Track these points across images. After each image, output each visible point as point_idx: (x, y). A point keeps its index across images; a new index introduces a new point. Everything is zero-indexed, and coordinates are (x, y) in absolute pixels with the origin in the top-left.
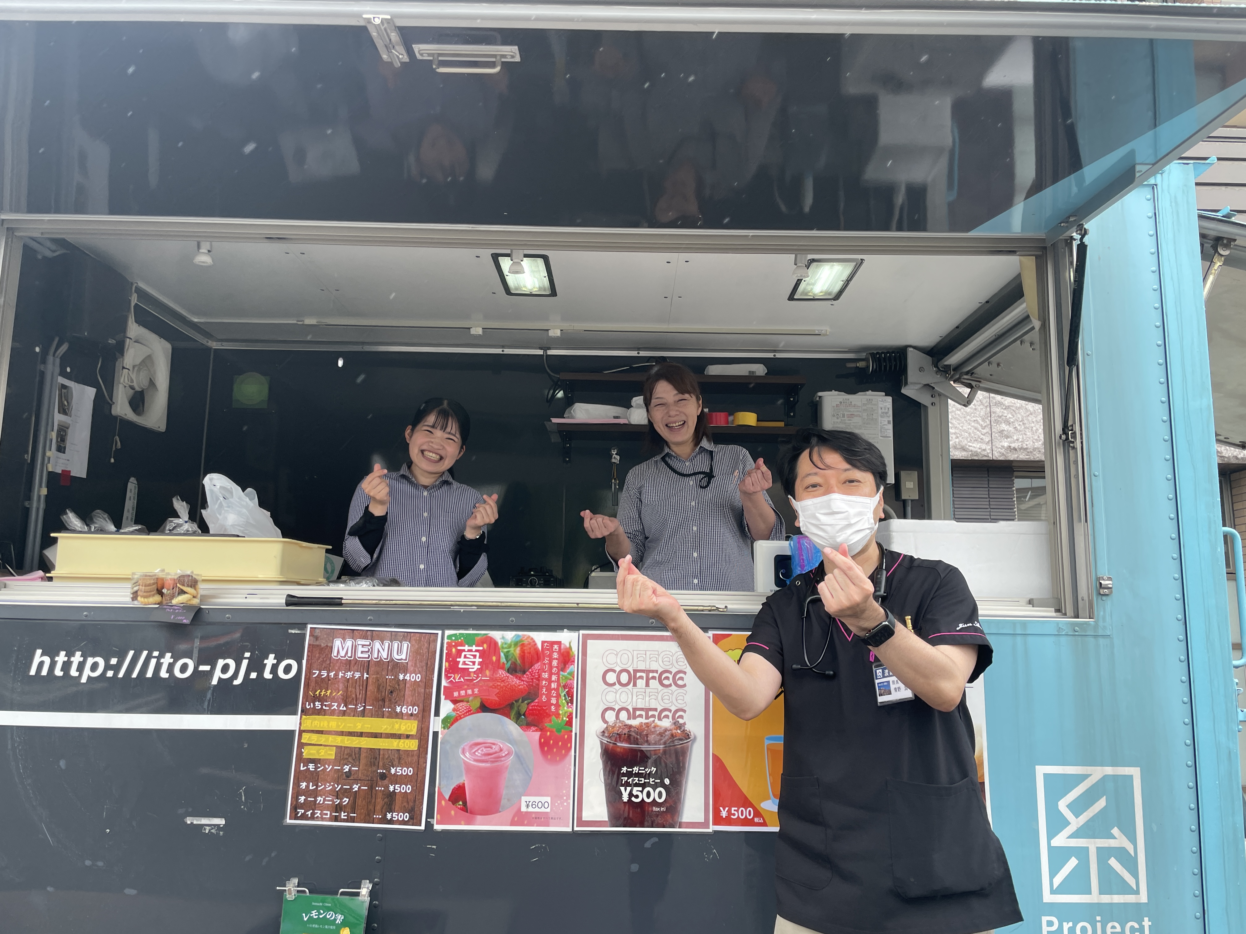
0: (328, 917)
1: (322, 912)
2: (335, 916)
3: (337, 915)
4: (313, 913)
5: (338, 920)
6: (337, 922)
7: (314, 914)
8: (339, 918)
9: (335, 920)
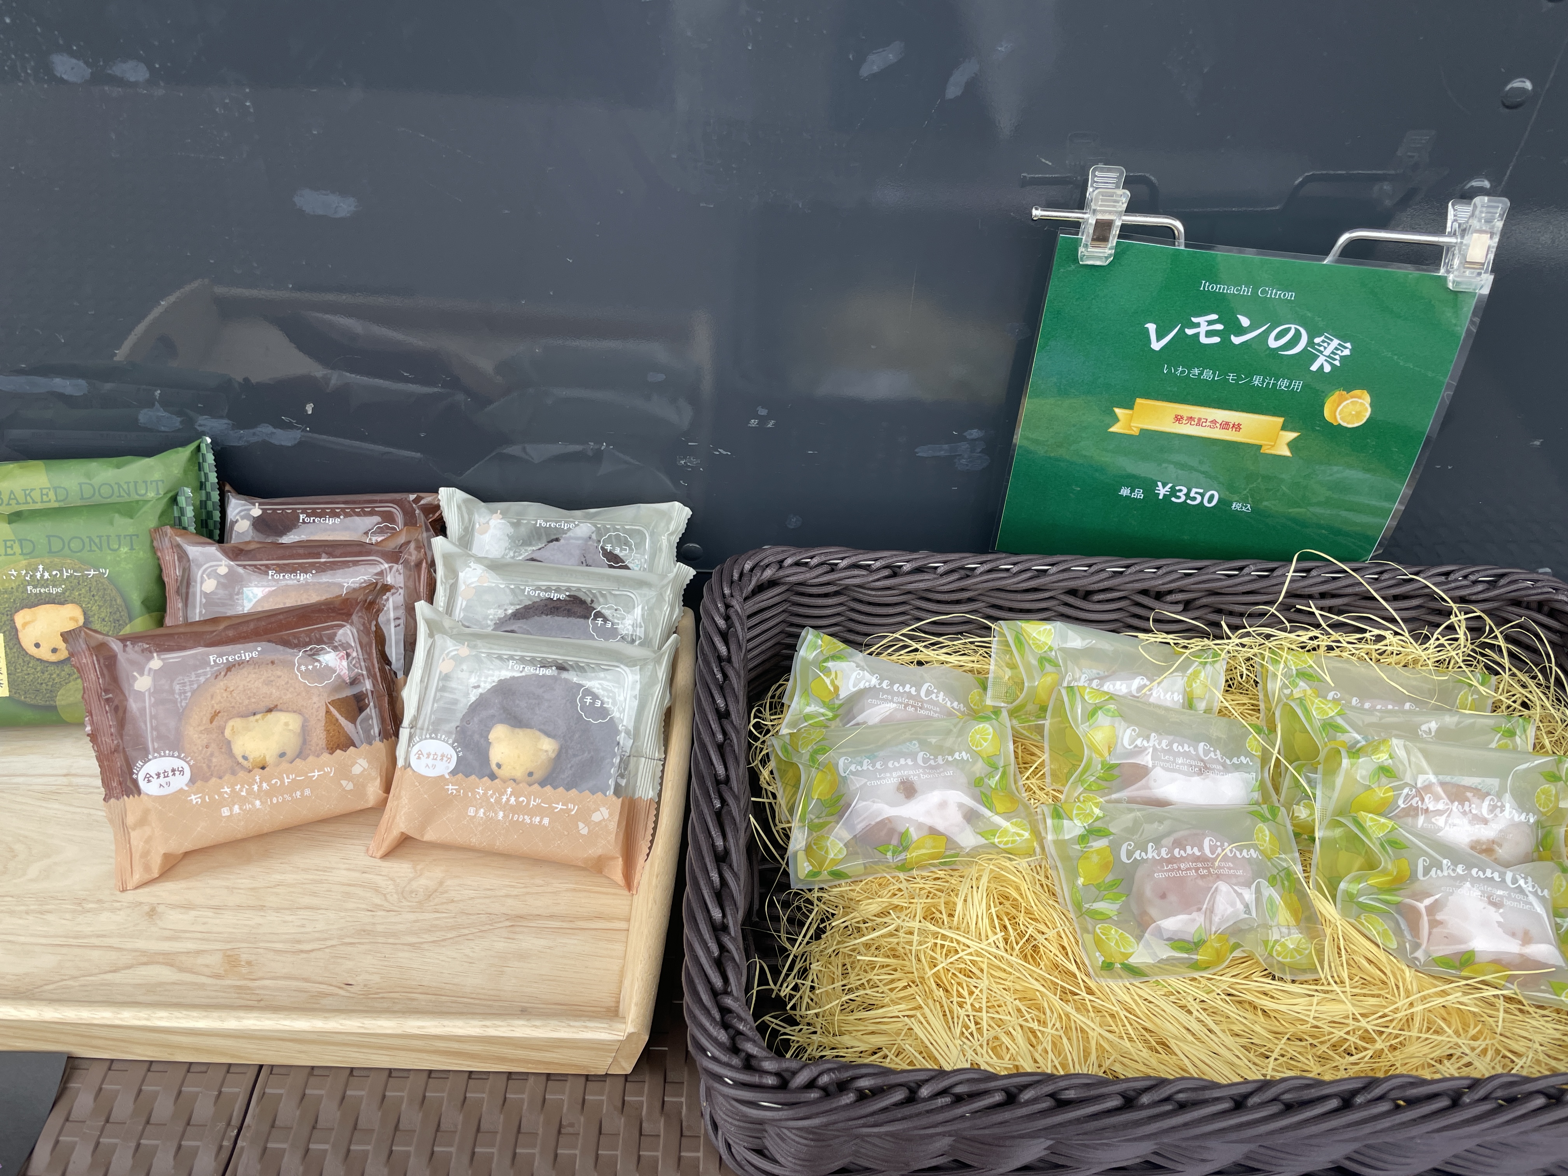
0: (1273, 343)
1: (1245, 322)
2: (1310, 343)
3: (1317, 340)
4: (1198, 325)
5: (1321, 360)
6: (1314, 368)
7: (1203, 329)
8: (1327, 352)
9: (1308, 356)
